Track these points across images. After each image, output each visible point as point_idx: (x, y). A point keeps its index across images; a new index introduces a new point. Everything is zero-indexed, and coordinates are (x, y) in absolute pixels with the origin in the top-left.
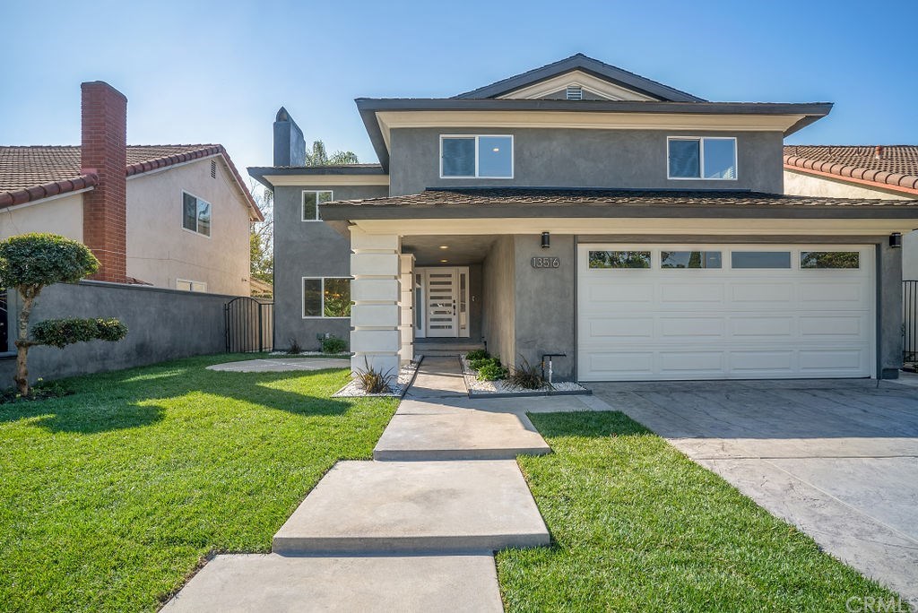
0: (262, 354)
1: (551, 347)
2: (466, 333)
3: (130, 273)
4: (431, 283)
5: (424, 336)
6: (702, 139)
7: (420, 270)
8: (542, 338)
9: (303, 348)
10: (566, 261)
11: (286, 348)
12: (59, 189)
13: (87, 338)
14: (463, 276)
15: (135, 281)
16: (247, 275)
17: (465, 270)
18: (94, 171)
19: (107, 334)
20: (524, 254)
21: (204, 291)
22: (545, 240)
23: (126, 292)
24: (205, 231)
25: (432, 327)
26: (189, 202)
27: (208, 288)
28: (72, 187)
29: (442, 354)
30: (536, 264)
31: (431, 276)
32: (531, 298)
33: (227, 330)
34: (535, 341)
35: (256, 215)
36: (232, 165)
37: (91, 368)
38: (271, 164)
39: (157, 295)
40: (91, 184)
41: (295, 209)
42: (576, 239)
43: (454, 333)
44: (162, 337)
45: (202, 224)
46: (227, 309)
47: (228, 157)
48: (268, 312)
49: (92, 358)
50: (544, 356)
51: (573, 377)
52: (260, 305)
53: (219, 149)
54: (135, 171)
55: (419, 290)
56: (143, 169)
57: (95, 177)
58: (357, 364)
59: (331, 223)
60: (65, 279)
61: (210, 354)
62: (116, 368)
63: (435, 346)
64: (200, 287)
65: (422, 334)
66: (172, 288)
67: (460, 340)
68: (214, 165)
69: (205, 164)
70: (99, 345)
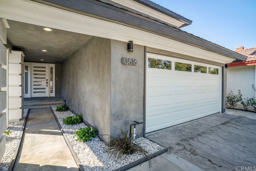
2: (53, 95)
4: (34, 71)
5: (30, 97)
7: (27, 64)
8: (127, 112)
14: (52, 68)
17: (53, 66)
20: (117, 54)
22: (130, 46)
25: (34, 92)
29: (41, 107)
31: (34, 67)
32: (121, 85)
42: (146, 49)
43: (47, 94)
51: (143, 134)
55: (27, 74)
63: (37, 103)
65: (28, 96)
67: (50, 98)
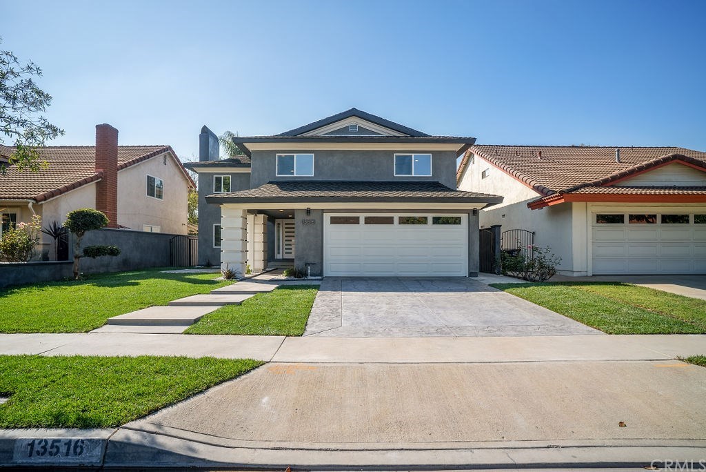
0: (190, 267)
1: (311, 260)
3: (119, 222)
4: (286, 228)
5: (281, 258)
6: (413, 155)
7: (280, 220)
8: (307, 256)
9: (214, 264)
10: (318, 221)
11: (203, 263)
12: (86, 182)
13: (104, 254)
15: (121, 227)
16: (186, 221)
18: (101, 170)
19: (113, 253)
20: (299, 218)
21: (158, 232)
22: (308, 211)
23: (118, 233)
24: (160, 196)
25: (286, 253)
26: (150, 180)
27: (162, 229)
28: (92, 179)
30: (304, 222)
31: (286, 224)
32: (302, 238)
33: (171, 254)
34: (303, 258)
35: (191, 185)
36: (176, 157)
37: (102, 270)
38: (198, 161)
39: (133, 234)
40: (101, 177)
41: (210, 186)
42: (323, 211)
44: (136, 256)
45: (158, 189)
46: (171, 242)
47: (174, 153)
48: (195, 244)
49: (102, 265)
50: (307, 264)
51: (321, 274)
52: (190, 240)
53: (169, 148)
54: (122, 167)
56: (126, 166)
57: (102, 174)
58: (223, 267)
59: (211, 205)
60: (96, 228)
61: (161, 266)
62: (113, 271)
64: (156, 230)
66: (140, 230)
68: (165, 157)
69: (160, 157)
70: (107, 258)
